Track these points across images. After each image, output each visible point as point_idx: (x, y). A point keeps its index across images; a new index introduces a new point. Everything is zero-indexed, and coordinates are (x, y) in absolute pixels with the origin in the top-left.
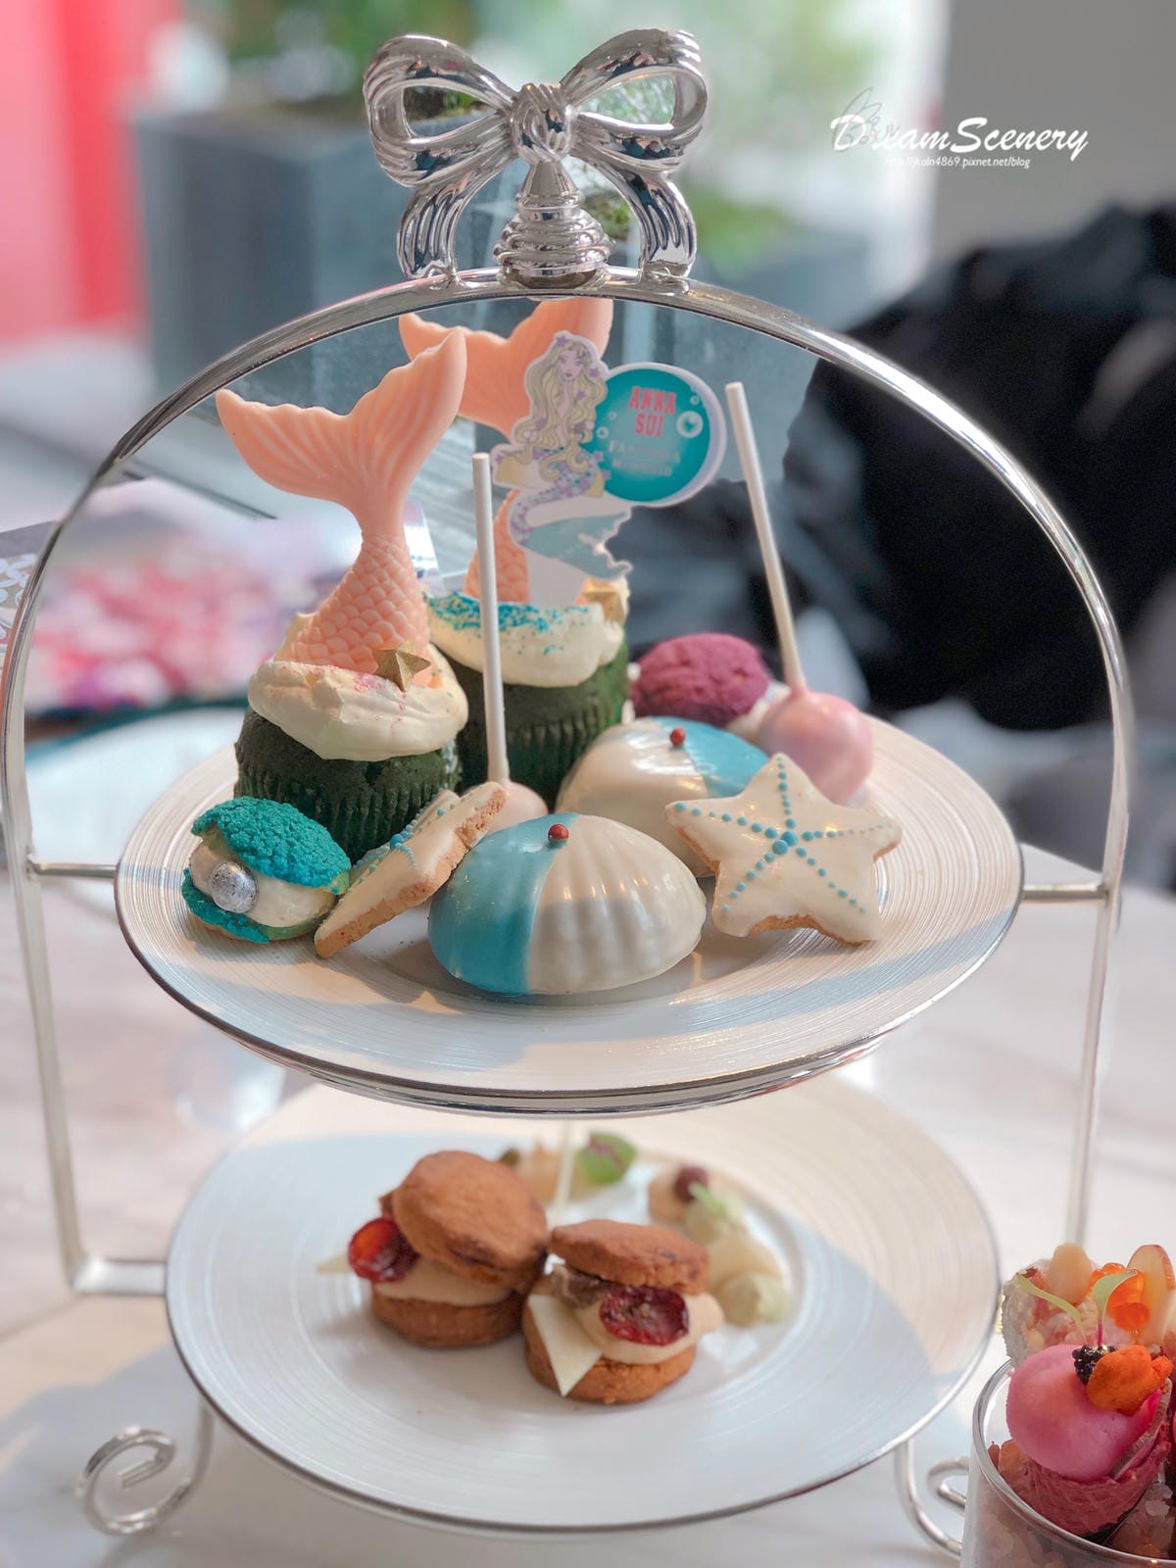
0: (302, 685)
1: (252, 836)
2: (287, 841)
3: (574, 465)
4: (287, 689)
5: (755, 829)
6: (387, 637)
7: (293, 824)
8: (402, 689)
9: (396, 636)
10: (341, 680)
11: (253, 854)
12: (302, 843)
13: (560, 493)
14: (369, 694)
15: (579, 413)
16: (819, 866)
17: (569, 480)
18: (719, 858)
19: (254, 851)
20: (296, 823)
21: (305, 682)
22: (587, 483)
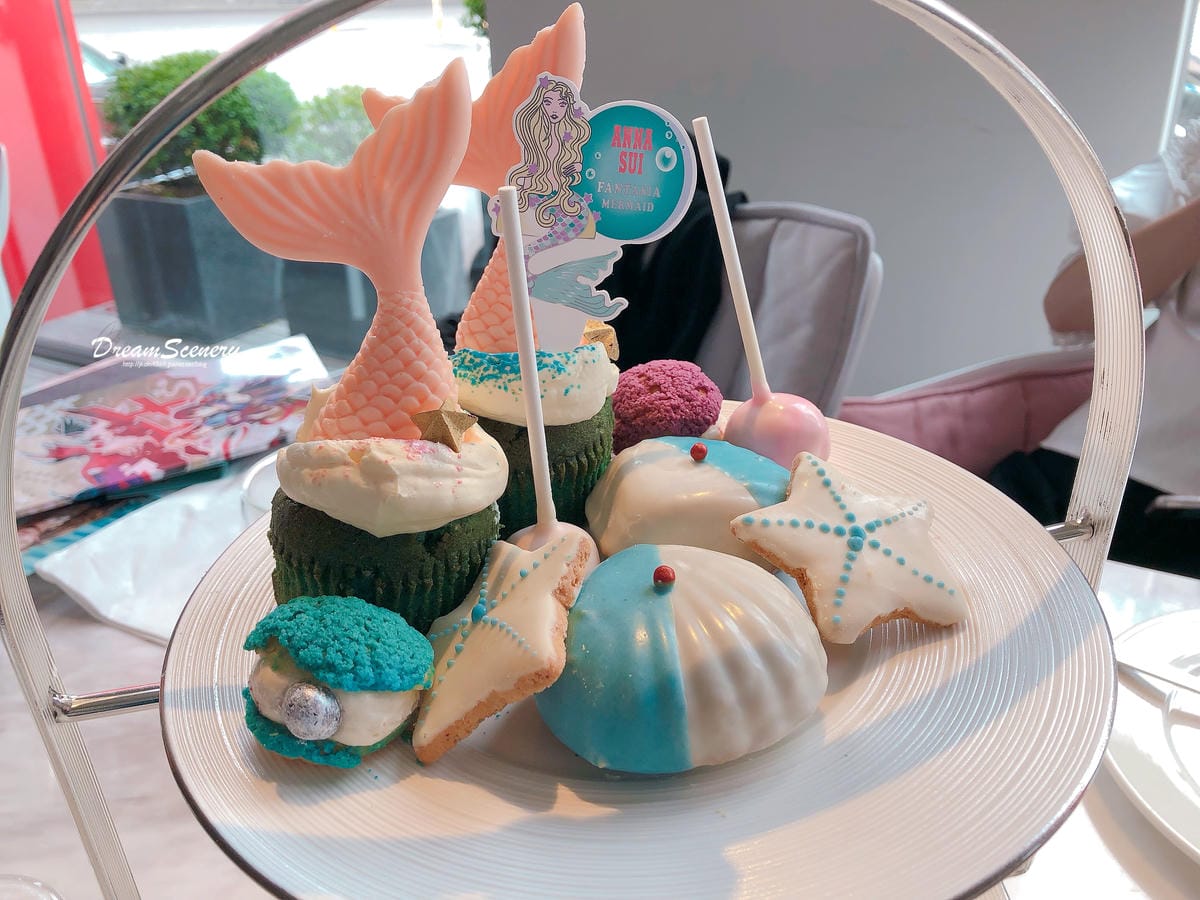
0: (346, 464)
1: (325, 648)
2: (367, 645)
3: (568, 208)
4: (328, 470)
5: (824, 529)
6: (423, 400)
7: (368, 622)
8: (455, 451)
9: (432, 396)
10: (389, 451)
11: (330, 671)
12: (384, 643)
13: (557, 238)
14: (424, 461)
15: (568, 155)
16: (895, 555)
17: (564, 225)
18: (804, 566)
19: (331, 667)
20: (369, 619)
21: (348, 459)
22: (580, 225)
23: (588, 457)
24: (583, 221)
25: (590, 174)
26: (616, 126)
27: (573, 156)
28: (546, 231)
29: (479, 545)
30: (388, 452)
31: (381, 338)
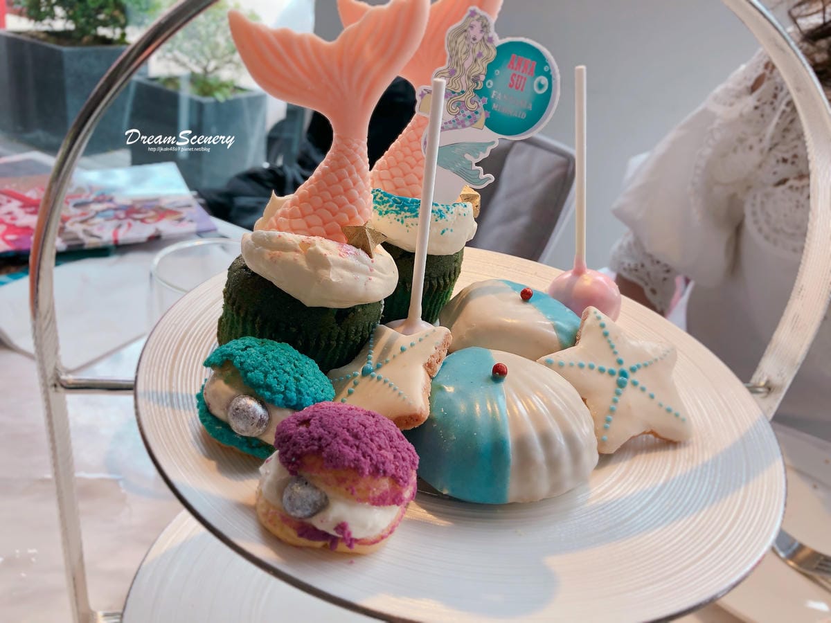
0: (296, 251)
1: (266, 374)
2: (294, 378)
3: (469, 105)
4: (283, 253)
5: (602, 371)
6: (351, 218)
7: (296, 362)
8: (371, 257)
9: (358, 216)
10: (329, 248)
11: (268, 390)
12: (306, 378)
13: (457, 124)
14: (351, 260)
15: (477, 68)
17: (464, 115)
19: (268, 387)
20: (297, 360)
21: (299, 248)
22: (475, 119)
23: (445, 281)
24: (477, 116)
25: (489, 84)
26: (513, 55)
27: (481, 68)
28: (451, 118)
29: (369, 325)
30: (327, 249)
31: (332, 169)
